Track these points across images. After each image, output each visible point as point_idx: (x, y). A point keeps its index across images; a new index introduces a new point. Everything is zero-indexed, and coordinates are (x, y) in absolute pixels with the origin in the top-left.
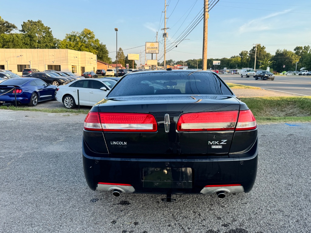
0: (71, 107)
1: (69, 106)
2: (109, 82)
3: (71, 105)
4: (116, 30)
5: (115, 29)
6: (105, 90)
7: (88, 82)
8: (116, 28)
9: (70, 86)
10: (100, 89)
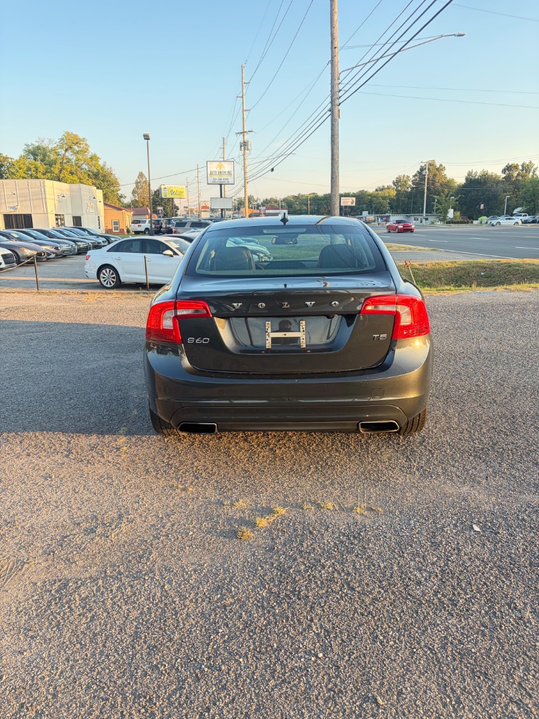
0: (113, 284)
1: (110, 284)
2: (176, 242)
3: (113, 282)
4: (147, 137)
5: (144, 136)
6: (171, 256)
7: (139, 242)
8: (146, 133)
9: (108, 251)
10: (162, 253)
